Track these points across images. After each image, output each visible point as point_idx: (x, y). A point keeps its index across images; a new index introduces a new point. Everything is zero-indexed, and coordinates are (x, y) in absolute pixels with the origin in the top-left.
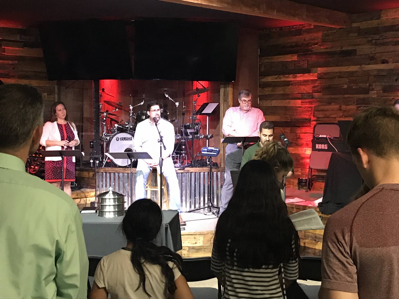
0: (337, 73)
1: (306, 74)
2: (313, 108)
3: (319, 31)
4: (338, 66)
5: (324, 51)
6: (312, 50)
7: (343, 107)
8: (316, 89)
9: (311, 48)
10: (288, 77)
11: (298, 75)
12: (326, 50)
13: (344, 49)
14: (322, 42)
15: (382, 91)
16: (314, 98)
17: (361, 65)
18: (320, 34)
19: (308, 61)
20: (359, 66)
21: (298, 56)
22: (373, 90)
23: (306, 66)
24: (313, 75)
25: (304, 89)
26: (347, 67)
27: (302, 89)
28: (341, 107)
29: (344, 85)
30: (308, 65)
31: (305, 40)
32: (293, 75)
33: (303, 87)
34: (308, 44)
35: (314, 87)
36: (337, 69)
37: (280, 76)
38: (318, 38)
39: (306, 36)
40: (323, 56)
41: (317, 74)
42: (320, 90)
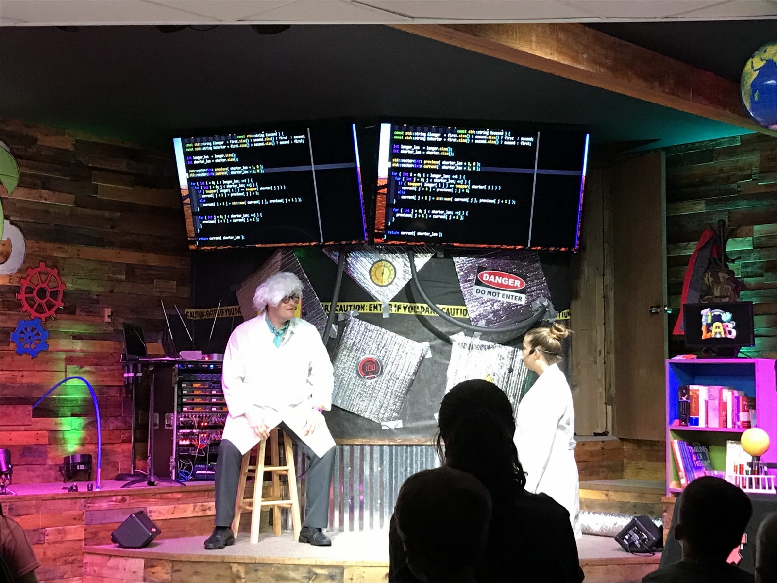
3: (753, 150)
5: (763, 191)
6: (739, 189)
8: (749, 269)
9: (734, 186)
12: (769, 190)
14: (761, 173)
16: (747, 289)
18: (754, 158)
19: (730, 212)
21: (706, 204)
24: (742, 241)
30: (729, 220)
31: (721, 171)
34: (729, 178)
35: (746, 266)
38: (751, 165)
39: (725, 163)
40: (765, 202)
41: (751, 238)
42: (758, 271)
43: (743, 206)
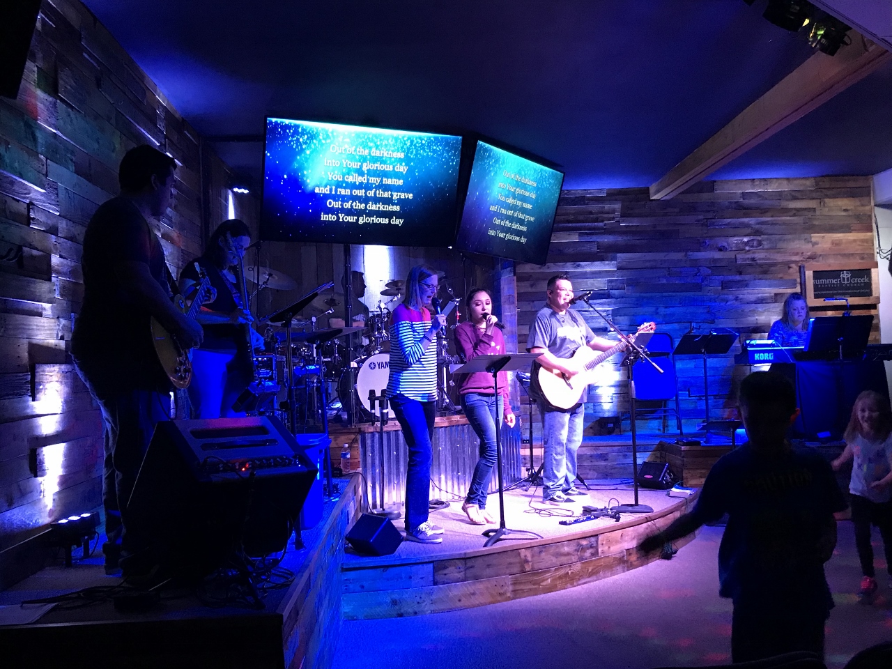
0: (650, 261)
1: (596, 263)
2: (610, 312)
3: (616, 200)
4: (650, 252)
5: (625, 229)
6: (605, 227)
7: (662, 311)
8: (613, 284)
9: (602, 224)
10: (563, 266)
11: (581, 263)
12: (628, 229)
13: (659, 228)
14: (621, 217)
15: (720, 288)
16: (612, 298)
17: (687, 251)
18: (617, 206)
19: (598, 242)
20: (683, 254)
21: (580, 235)
22: (707, 285)
23: (595, 249)
24: (608, 264)
25: (593, 284)
26: (665, 254)
27: (589, 284)
28: (657, 309)
29: (661, 279)
30: (598, 249)
31: (591, 213)
32: (573, 263)
33: (590, 281)
34: (597, 218)
35: (610, 281)
36: (649, 256)
37: (548, 264)
38: (614, 211)
39: (594, 207)
40: (625, 238)
41: (615, 262)
42: (621, 286)
43: (607, 239)
